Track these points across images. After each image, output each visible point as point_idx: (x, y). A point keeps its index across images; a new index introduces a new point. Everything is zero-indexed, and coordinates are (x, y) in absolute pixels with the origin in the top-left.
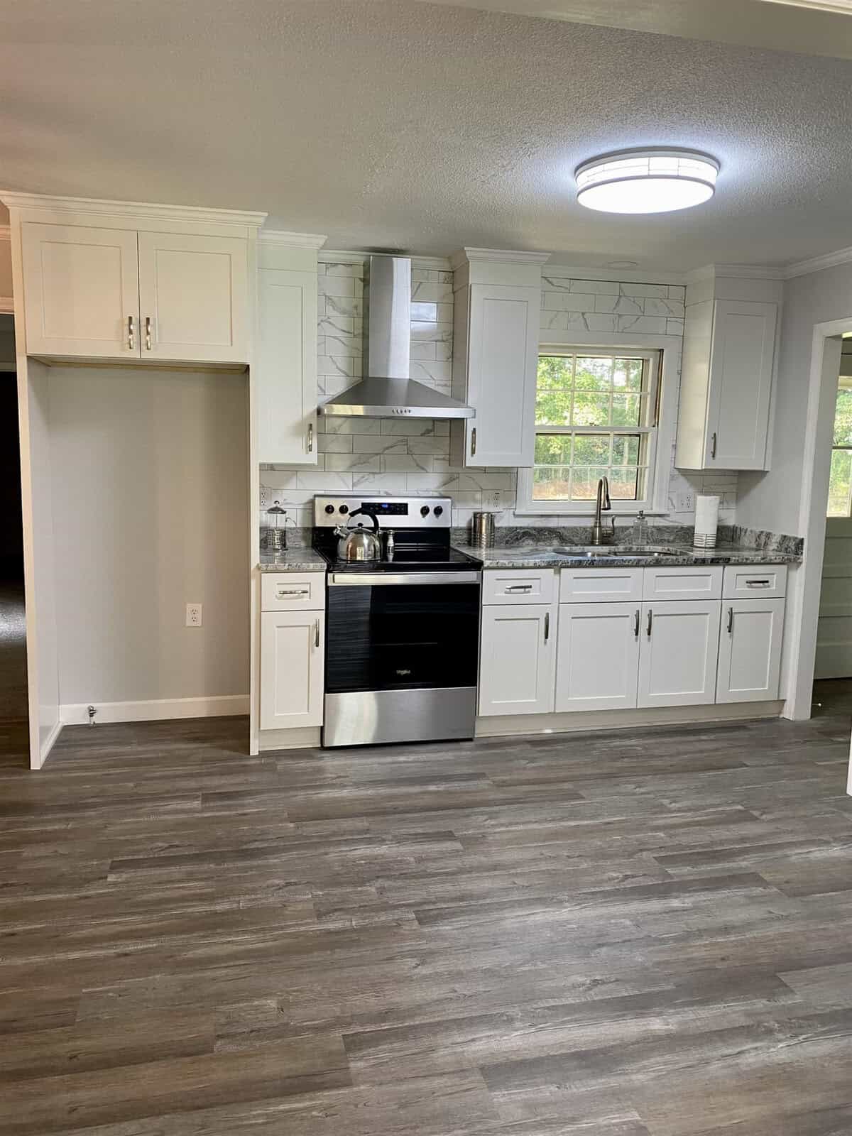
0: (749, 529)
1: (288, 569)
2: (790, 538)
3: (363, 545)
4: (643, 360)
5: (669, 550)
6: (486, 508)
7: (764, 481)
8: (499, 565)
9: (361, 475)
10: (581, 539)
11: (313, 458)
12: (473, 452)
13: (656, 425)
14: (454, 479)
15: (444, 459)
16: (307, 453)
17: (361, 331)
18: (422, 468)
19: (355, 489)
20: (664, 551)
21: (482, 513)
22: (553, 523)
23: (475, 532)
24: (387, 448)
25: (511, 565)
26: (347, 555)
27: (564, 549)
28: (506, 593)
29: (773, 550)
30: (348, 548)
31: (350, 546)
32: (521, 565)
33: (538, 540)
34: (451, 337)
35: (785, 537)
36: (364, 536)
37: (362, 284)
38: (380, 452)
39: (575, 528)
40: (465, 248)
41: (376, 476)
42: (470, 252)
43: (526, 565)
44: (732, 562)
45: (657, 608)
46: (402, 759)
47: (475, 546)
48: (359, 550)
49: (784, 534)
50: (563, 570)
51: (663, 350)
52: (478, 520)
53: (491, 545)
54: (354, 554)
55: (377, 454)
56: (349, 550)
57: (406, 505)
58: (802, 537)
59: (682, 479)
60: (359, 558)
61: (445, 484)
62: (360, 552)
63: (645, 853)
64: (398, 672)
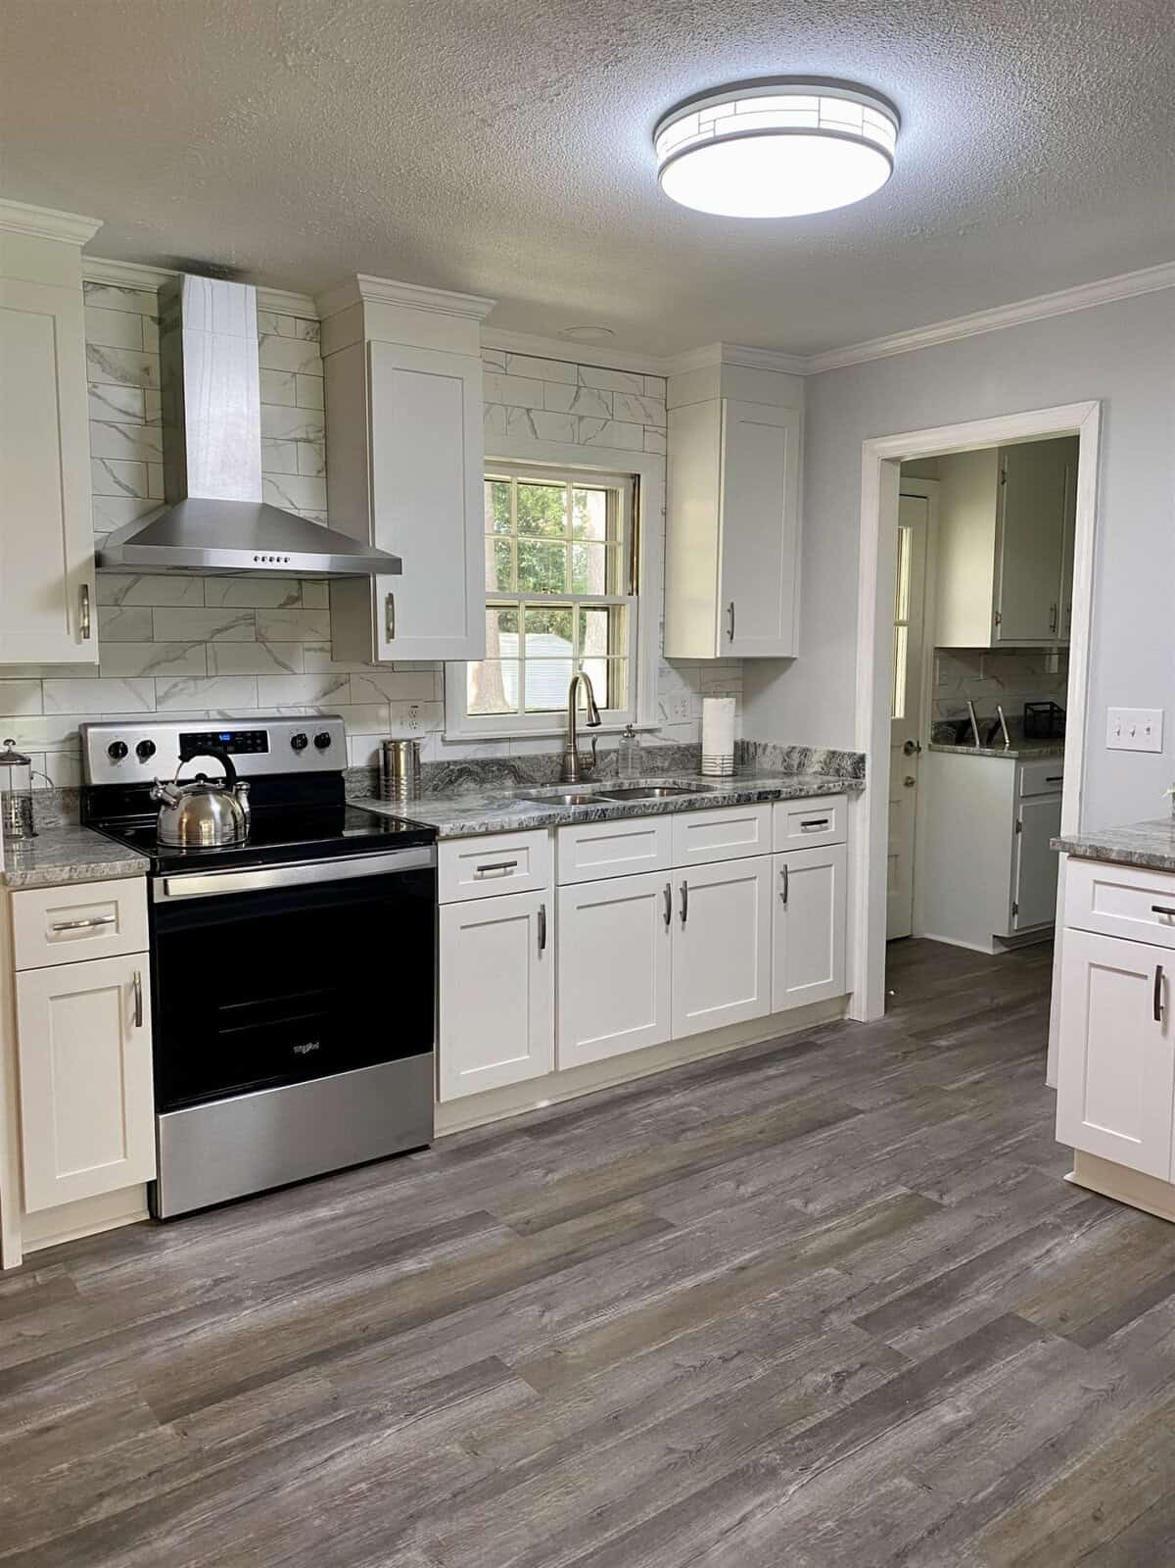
0: (771, 745)
1: (70, 878)
2: (843, 755)
3: (210, 815)
4: (606, 491)
5: (675, 783)
6: (399, 732)
7: (789, 673)
8: (465, 831)
9: (171, 682)
10: (545, 774)
11: (89, 651)
12: (391, 634)
13: (634, 590)
14: (342, 684)
15: (322, 650)
16: (79, 642)
17: (159, 414)
18: (283, 665)
19: (159, 709)
20: (667, 785)
21: (397, 743)
22: (503, 752)
23: (387, 774)
24: (219, 631)
25: (483, 829)
26: (180, 837)
27: (529, 794)
28: (476, 878)
29: (815, 773)
30: (181, 823)
31: (185, 820)
32: (498, 828)
33: (483, 781)
34: (321, 435)
35: (834, 753)
36: (212, 798)
37: (156, 327)
38: (206, 638)
39: (536, 757)
40: (359, 276)
41: (199, 682)
42: (367, 284)
43: (506, 827)
44: (783, 796)
45: (693, 877)
46: (323, 1213)
47: (387, 798)
48: (206, 826)
49: (832, 749)
50: (561, 831)
51: (639, 476)
52: (391, 754)
53: (415, 796)
54: (193, 832)
55: (201, 642)
56: (184, 825)
57: (263, 734)
58: (862, 752)
59: (674, 676)
60: (205, 843)
61: (325, 694)
62: (207, 830)
63: (834, 1317)
64: (297, 1049)
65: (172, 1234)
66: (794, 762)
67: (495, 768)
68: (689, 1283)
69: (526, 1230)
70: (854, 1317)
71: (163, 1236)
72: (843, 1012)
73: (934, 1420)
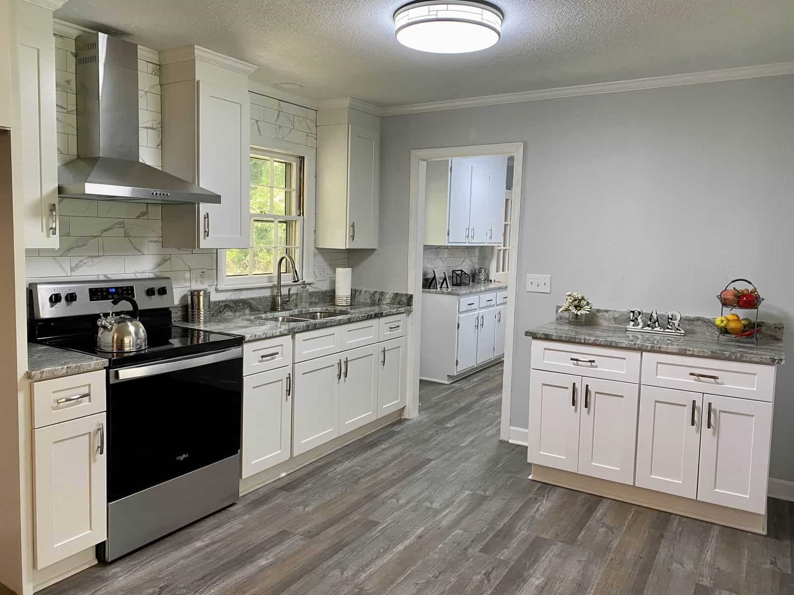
0: (363, 290)
1: (67, 372)
2: (402, 295)
3: (129, 334)
4: (286, 163)
6: (195, 286)
7: (372, 257)
8: (257, 337)
9: (80, 259)
10: (264, 307)
11: (54, 242)
13: (301, 213)
14: (167, 260)
15: (157, 241)
16: (48, 236)
17: (75, 108)
18: (137, 250)
19: (72, 274)
20: (323, 311)
21: (199, 292)
22: (244, 295)
24: (105, 230)
25: (264, 336)
26: (113, 346)
28: (260, 362)
29: (387, 303)
30: (113, 338)
31: (115, 337)
32: (271, 335)
33: (235, 311)
34: (160, 125)
35: (397, 294)
36: (129, 324)
37: (74, 58)
38: (99, 234)
39: (260, 298)
40: (196, 46)
41: (94, 259)
42: (200, 52)
43: (275, 335)
44: (384, 315)
45: (349, 355)
48: (127, 340)
49: (396, 292)
50: (297, 335)
51: (304, 157)
52: (195, 298)
54: (121, 343)
55: (96, 237)
56: (115, 340)
57: (132, 287)
58: (412, 293)
59: (320, 258)
60: (127, 349)
61: (159, 265)
62: (128, 342)
63: (470, 550)
64: (178, 458)
65: (118, 569)
66: (376, 299)
67: (241, 304)
68: (401, 547)
69: (311, 535)
70: (478, 549)
71: (113, 571)
72: (400, 416)
73: (532, 585)
